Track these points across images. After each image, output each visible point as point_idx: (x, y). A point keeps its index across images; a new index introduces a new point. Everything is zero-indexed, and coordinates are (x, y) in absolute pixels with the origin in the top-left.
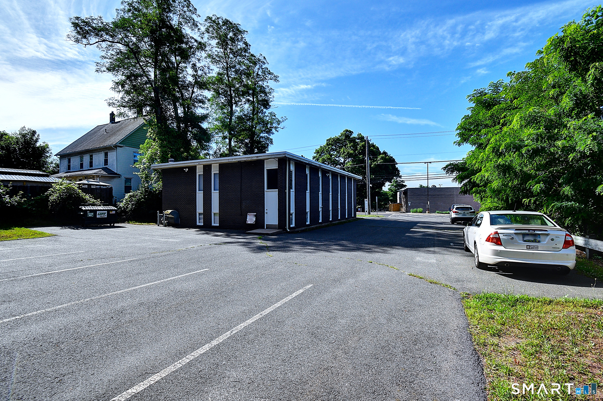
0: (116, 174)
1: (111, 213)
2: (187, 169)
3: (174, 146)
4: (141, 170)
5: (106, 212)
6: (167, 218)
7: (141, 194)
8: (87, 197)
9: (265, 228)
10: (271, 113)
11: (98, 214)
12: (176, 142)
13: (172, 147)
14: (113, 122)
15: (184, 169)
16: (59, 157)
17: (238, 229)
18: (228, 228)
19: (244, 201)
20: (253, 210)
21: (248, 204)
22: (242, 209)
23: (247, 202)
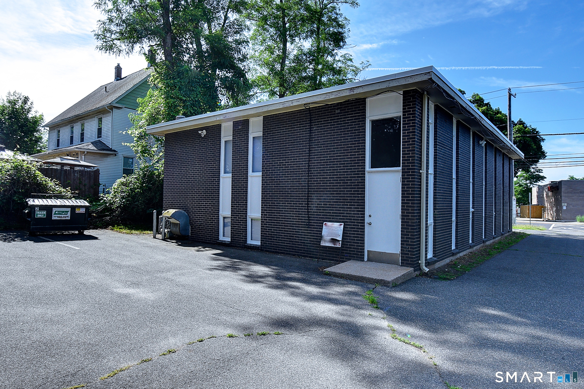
0: (111, 150)
1: (77, 211)
2: (204, 131)
3: (189, 97)
4: (135, 139)
5: (69, 209)
6: (168, 224)
7: (138, 180)
8: (51, 184)
9: (366, 259)
10: (344, 56)
11: (55, 214)
12: (193, 90)
13: (184, 99)
14: (119, 78)
15: (200, 132)
16: (48, 129)
17: (301, 255)
18: (278, 253)
19: (314, 194)
20: (336, 216)
21: (324, 202)
22: (310, 212)
23: (322, 196)
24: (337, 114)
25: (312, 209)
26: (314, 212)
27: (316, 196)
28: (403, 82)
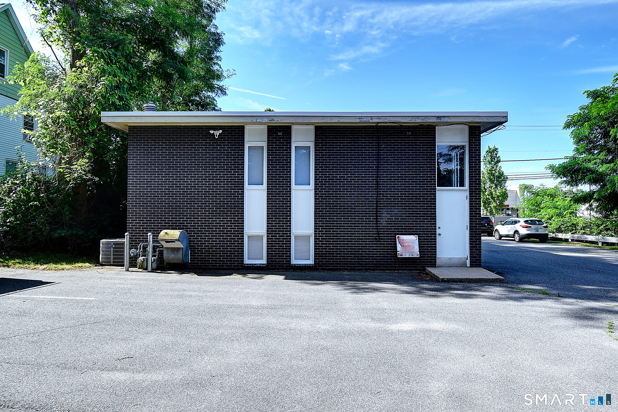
2: (220, 131)
9: (437, 265)
15: (212, 132)
17: (369, 269)
18: (340, 270)
19: (384, 209)
20: (408, 229)
21: (395, 216)
22: (379, 226)
23: (393, 211)
24: (408, 135)
25: (382, 224)
26: (383, 226)
27: (386, 211)
28: (470, 120)
